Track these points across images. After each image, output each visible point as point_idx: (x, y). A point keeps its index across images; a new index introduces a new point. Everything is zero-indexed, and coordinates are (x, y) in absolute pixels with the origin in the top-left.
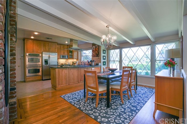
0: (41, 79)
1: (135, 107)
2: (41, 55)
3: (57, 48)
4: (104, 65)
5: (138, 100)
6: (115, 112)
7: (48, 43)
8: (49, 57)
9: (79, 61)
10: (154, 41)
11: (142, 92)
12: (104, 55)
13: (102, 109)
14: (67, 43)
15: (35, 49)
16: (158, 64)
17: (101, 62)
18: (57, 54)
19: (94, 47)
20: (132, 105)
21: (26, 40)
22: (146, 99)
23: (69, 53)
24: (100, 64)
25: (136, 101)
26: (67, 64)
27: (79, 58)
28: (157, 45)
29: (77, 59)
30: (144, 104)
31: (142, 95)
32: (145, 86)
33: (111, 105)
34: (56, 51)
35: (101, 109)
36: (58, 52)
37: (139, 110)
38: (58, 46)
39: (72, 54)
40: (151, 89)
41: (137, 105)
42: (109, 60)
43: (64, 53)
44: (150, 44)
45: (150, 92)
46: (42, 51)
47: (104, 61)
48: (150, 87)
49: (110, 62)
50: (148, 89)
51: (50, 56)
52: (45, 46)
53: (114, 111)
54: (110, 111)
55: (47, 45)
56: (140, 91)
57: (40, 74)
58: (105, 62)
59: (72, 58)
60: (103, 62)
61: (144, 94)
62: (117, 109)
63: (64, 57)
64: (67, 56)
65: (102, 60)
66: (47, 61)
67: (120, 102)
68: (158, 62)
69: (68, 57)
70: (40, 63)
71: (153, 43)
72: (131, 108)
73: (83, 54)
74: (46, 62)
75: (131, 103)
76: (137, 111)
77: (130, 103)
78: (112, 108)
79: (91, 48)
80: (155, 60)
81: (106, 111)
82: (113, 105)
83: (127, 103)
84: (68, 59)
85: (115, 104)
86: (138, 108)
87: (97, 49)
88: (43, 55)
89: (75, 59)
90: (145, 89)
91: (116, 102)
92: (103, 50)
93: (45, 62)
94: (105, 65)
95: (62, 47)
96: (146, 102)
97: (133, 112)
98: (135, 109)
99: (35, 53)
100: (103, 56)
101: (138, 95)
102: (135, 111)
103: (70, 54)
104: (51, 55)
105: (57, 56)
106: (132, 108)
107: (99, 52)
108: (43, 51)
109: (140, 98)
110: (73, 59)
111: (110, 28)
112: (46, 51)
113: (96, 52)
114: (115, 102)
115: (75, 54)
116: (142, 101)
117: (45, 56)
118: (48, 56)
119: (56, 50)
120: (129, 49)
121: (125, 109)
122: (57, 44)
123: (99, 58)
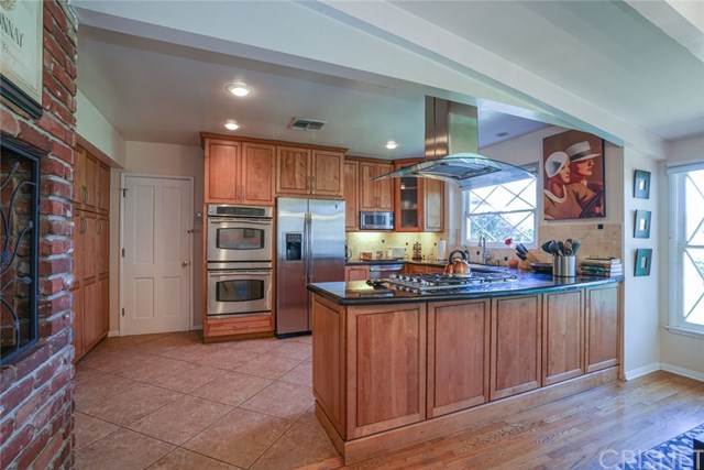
0: (270, 329)
2: (269, 212)
3: (346, 177)
4: (638, 271)
7: (302, 150)
8: (308, 221)
9: (452, 241)
12: (641, 204)
14: (391, 146)
15: (244, 184)
17: (620, 255)
18: (342, 205)
19: (561, 157)
21: (207, 142)
23: (399, 199)
24: (615, 268)
26: (391, 255)
27: (451, 225)
29: (441, 231)
34: (342, 193)
36: (347, 198)
38: (346, 169)
39: (415, 206)
43: (376, 201)
46: (274, 195)
47: (642, 244)
51: (313, 217)
52: (287, 166)
55: (297, 163)
57: (268, 303)
58: (648, 254)
59: (416, 226)
60: (637, 254)
63: (372, 223)
64: (388, 216)
65: (631, 243)
66: (300, 244)
69: (393, 222)
70: (267, 253)
73: (472, 207)
74: (294, 244)
79: (535, 164)
84: (393, 230)
87: (585, 169)
88: (281, 214)
89: (431, 230)
93: (289, 245)
95: (366, 170)
99: (246, 203)
103: (406, 204)
104: (316, 213)
105: (344, 215)
107: (599, 191)
108: (282, 194)
110: (422, 230)
112: (291, 192)
113: (576, 187)
115: (430, 205)
117: (290, 217)
118: (303, 215)
119: (342, 185)
122: (346, 158)
123: (600, 227)
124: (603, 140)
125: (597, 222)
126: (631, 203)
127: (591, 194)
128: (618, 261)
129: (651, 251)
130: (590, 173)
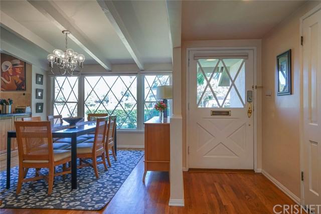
1: (118, 178)
4: (37, 111)
5: (120, 169)
6: (89, 190)
10: (143, 69)
11: (125, 157)
12: (39, 87)
13: (63, 194)
16: (148, 109)
17: (30, 105)
19: (8, 64)
20: (113, 177)
22: (132, 166)
24: (28, 109)
25: (117, 171)
28: (146, 76)
30: (130, 172)
31: (126, 161)
32: (129, 149)
33: (79, 185)
35: (61, 194)
37: (124, 180)
40: (139, 152)
41: (121, 175)
42: (52, 99)
44: (137, 73)
45: (136, 156)
47: (39, 101)
48: (136, 149)
49: (53, 104)
50: (134, 152)
53: (87, 190)
54: (80, 192)
56: (122, 157)
58: (42, 104)
60: (37, 105)
61: (128, 159)
62: (90, 186)
65: (34, 101)
67: (92, 177)
68: (147, 104)
71: (141, 72)
72: (112, 180)
75: (111, 175)
76: (122, 181)
77: (109, 174)
78: (80, 188)
80: (144, 102)
81: (71, 195)
82: (80, 183)
83: (105, 176)
85: (83, 181)
86: (122, 178)
87: (18, 71)
90: (129, 152)
91: (85, 178)
92: (37, 75)
94: (41, 111)
96: (133, 169)
97: (117, 184)
98: (119, 180)
100: (37, 91)
101: (120, 162)
102: (119, 182)
106: (114, 180)
107: (24, 80)
109: (122, 166)
111: (70, 36)
113: (15, 77)
114: (83, 179)
116: (127, 169)
120: (99, 77)
121: (103, 184)
123: (24, 94)
124: (25, 63)
125: (23, 92)
126: (35, 86)
127: (20, 81)
128: (29, 107)
129: (43, 104)
130: (20, 73)
